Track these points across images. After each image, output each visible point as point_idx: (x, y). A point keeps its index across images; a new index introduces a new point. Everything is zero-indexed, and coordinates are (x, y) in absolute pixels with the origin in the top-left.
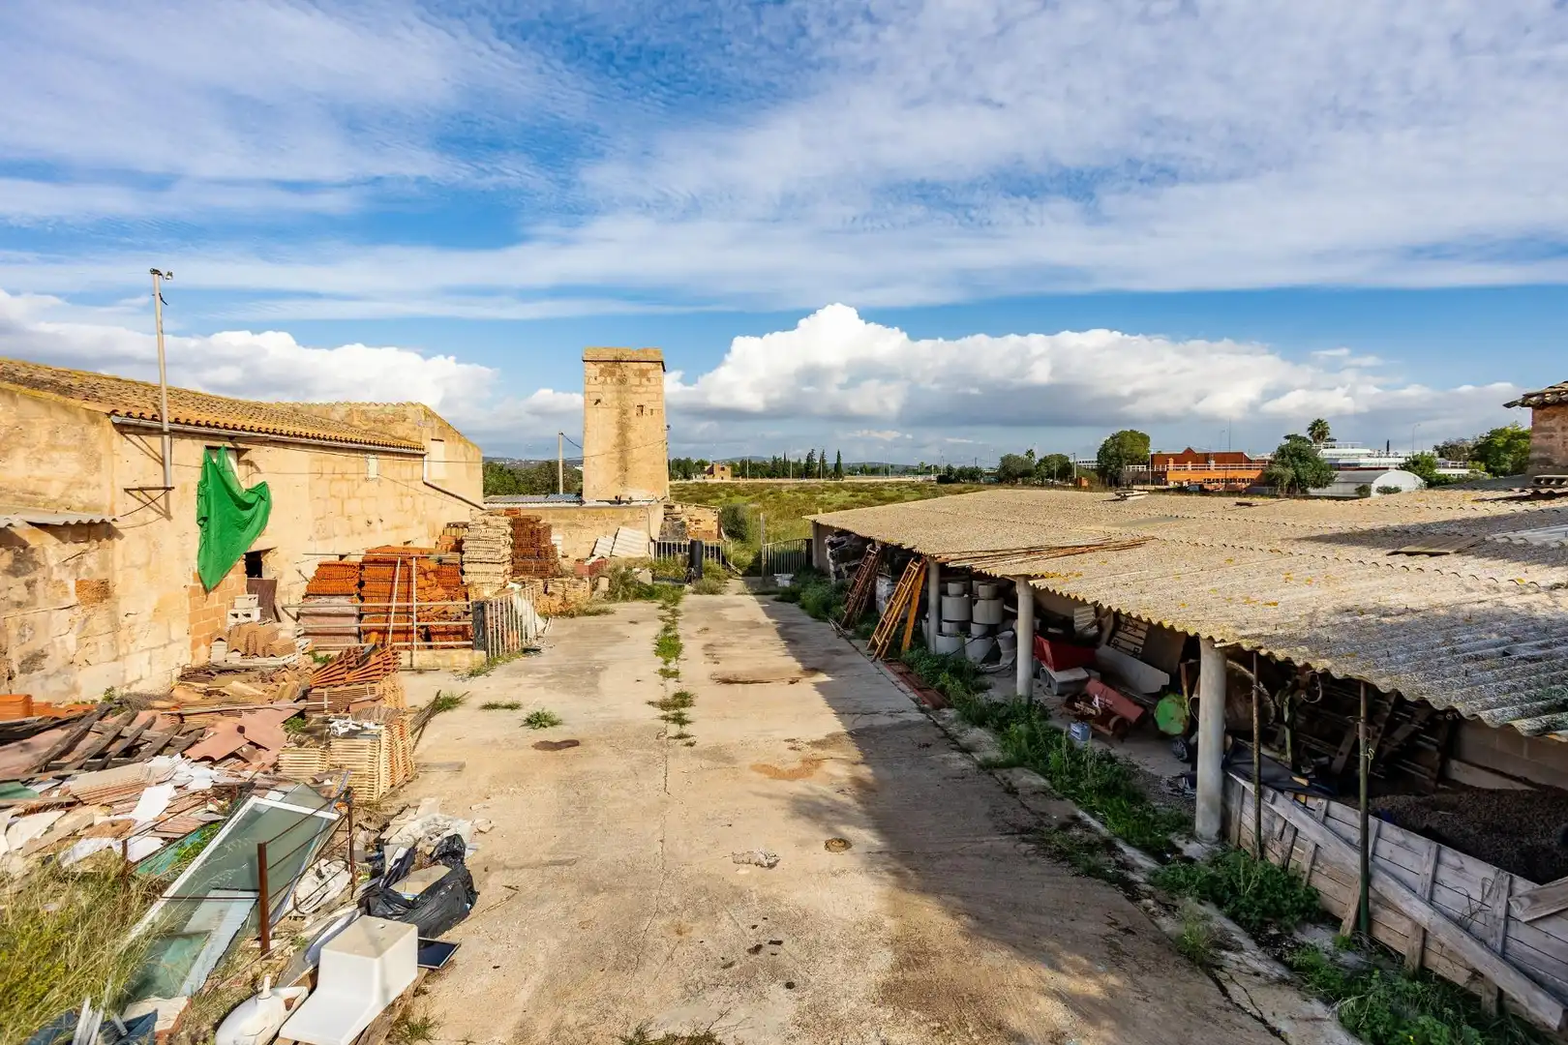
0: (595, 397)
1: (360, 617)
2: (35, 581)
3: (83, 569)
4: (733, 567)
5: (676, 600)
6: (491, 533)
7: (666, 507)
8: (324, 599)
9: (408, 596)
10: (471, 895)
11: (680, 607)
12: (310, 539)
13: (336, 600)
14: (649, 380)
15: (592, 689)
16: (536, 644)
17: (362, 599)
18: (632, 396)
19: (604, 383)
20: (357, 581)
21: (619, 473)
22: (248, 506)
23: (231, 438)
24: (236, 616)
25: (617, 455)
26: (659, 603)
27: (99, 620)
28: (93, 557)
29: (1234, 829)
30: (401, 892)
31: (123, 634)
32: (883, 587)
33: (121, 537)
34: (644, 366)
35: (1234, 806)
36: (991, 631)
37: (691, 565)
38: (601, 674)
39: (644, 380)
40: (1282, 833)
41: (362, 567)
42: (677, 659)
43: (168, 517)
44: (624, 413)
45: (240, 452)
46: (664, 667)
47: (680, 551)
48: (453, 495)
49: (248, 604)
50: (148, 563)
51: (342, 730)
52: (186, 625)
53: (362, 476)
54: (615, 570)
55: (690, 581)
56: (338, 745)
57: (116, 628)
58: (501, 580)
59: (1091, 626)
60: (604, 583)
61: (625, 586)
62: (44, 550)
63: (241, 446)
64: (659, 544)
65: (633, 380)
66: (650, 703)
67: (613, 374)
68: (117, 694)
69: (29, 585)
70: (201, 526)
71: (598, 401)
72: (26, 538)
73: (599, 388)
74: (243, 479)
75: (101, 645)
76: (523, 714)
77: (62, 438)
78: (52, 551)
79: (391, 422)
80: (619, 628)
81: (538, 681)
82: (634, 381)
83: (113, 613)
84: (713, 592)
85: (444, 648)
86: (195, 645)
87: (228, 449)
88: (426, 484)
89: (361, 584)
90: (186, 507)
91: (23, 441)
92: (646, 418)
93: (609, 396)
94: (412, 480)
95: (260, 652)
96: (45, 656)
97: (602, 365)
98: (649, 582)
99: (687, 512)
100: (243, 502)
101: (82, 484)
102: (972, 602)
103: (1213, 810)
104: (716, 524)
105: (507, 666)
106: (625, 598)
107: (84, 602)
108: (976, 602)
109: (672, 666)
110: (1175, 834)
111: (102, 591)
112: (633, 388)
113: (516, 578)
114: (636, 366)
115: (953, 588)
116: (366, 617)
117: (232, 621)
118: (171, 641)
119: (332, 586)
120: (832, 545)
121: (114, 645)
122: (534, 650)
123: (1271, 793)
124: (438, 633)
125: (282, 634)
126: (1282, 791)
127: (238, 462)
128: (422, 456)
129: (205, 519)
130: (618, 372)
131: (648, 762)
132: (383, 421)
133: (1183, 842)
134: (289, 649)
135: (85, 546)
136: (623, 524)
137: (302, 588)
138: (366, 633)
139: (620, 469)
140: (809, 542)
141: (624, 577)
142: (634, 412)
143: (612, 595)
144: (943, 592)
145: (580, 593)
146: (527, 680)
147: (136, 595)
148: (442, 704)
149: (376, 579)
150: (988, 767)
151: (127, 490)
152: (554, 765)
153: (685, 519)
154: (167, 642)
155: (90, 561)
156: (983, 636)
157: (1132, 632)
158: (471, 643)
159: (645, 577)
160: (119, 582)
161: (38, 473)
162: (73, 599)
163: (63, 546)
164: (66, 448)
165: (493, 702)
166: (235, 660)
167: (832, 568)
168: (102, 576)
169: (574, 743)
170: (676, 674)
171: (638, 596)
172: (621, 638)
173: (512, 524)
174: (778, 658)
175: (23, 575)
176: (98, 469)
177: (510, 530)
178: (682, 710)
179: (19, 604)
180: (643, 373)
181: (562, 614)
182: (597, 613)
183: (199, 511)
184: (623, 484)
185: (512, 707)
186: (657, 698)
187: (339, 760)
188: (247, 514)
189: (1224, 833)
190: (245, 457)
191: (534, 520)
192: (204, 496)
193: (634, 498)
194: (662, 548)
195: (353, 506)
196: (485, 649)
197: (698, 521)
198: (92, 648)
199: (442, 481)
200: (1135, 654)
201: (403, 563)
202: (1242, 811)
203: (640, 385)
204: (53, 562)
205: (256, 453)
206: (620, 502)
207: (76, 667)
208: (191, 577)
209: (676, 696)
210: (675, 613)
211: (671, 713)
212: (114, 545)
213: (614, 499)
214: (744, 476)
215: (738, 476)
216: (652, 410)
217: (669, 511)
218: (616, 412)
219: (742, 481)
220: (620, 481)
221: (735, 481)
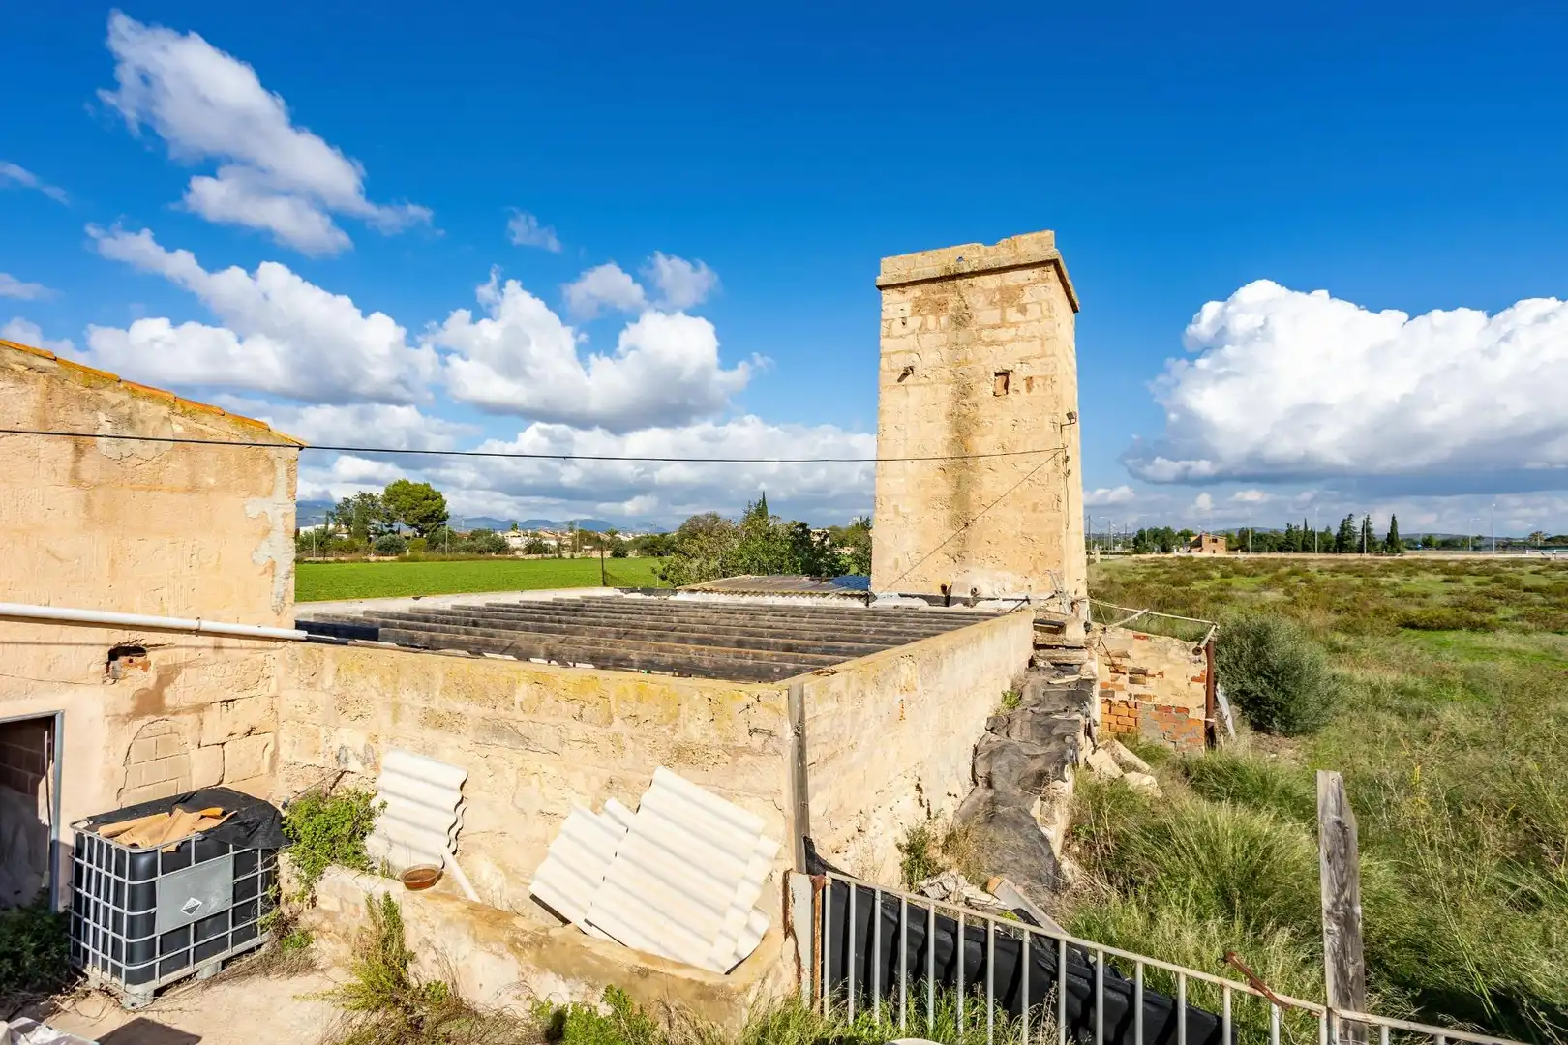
0: (901, 363)
7: (1040, 625)
14: (1023, 310)
18: (983, 351)
19: (923, 329)
21: (951, 532)
25: (945, 489)
34: (1012, 278)
39: (1013, 315)
44: (964, 391)
65: (986, 315)
67: (940, 306)
71: (907, 372)
73: (911, 342)
82: (991, 316)
92: (1017, 399)
93: (932, 358)
97: (916, 292)
104: (1200, 681)
112: (990, 336)
114: (991, 282)
130: (953, 301)
139: (953, 521)
142: (988, 387)
153: (1094, 666)
180: (1009, 297)
184: (959, 558)
193: (985, 592)
197: (1138, 675)
203: (1004, 323)
206: (947, 601)
213: (938, 592)
214: (1245, 550)
215: (1235, 549)
216: (1029, 380)
217: (1044, 638)
218: (946, 392)
219: (1241, 556)
220: (953, 551)
221: (1232, 556)
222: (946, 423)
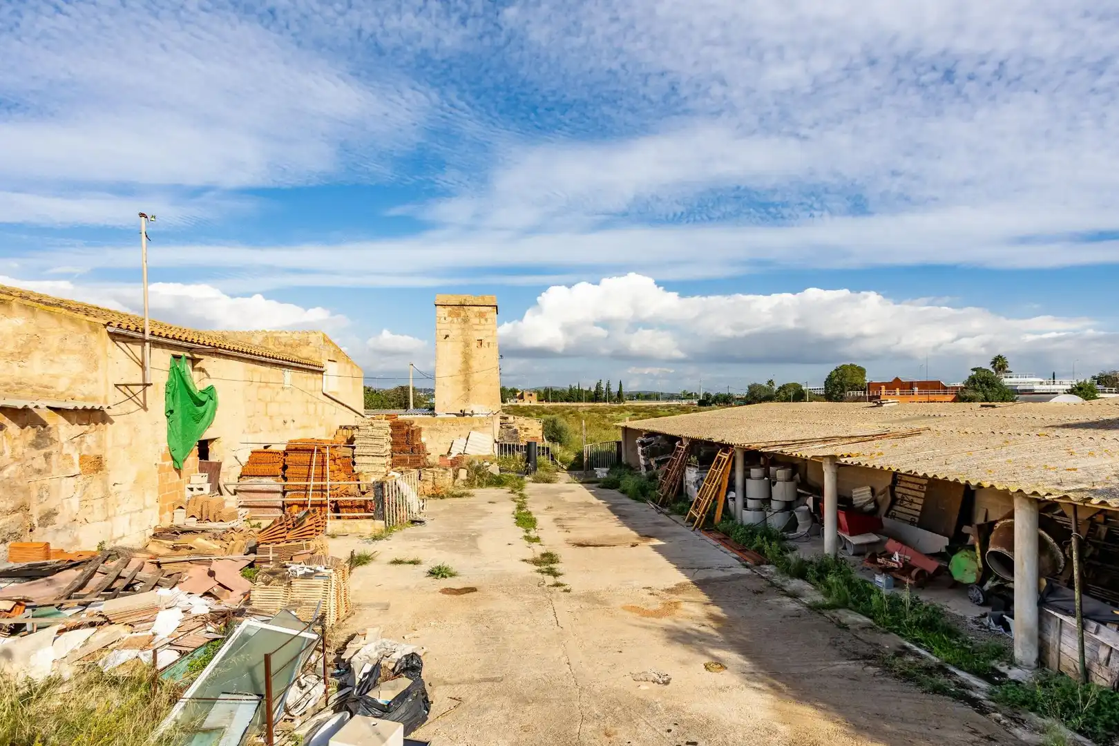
0: (444, 333)
1: (284, 493)
2: (50, 454)
3: (84, 446)
4: (560, 464)
5: (521, 487)
6: (376, 433)
7: (502, 418)
8: (256, 479)
9: (323, 478)
10: (427, 704)
11: (525, 492)
12: (244, 432)
13: (265, 480)
14: (486, 320)
15: (474, 550)
16: (420, 517)
17: (285, 479)
18: (474, 332)
19: (452, 322)
20: (282, 465)
21: (464, 392)
22: (202, 403)
23: (189, 349)
24: (192, 489)
25: (461, 378)
26: (508, 489)
27: (96, 488)
28: (93, 435)
29: (1053, 657)
30: (377, 698)
31: (111, 500)
32: (691, 475)
33: (112, 422)
34: (482, 309)
35: (1052, 637)
36: (788, 507)
37: (528, 461)
38: (478, 539)
39: (483, 321)
40: (1108, 659)
41: (285, 454)
42: (535, 529)
43: (145, 408)
44: (467, 345)
45: (194, 361)
46: (527, 535)
47: (518, 450)
48: (343, 405)
49: (200, 480)
50: (131, 444)
51: (300, 573)
52: (156, 495)
53: (281, 385)
54: (471, 463)
55: (527, 474)
56: (297, 584)
57: (106, 495)
58: (384, 470)
59: (869, 502)
60: (463, 474)
61: (479, 476)
62: (58, 429)
63: (197, 356)
64: (501, 445)
65: (474, 320)
66: (524, 560)
67: (458, 315)
68: (107, 547)
69: (47, 456)
70: (168, 417)
71: (447, 336)
72: (46, 419)
73: (448, 326)
74: (198, 383)
75: (95, 507)
76: (426, 567)
77: (69, 344)
78: (63, 429)
79: (299, 345)
80: (481, 507)
81: (429, 544)
82: (477, 321)
83: (105, 482)
84: (548, 481)
85: (349, 518)
86: (162, 511)
87: (188, 358)
88: (324, 394)
89: (285, 468)
90: (158, 401)
91: (40, 346)
92: (484, 349)
93: (455, 332)
94: (315, 391)
95: (211, 518)
96: (56, 514)
97: (449, 309)
98: (497, 473)
99: (517, 422)
100: (200, 400)
101: (84, 380)
102: (772, 483)
103: (1031, 640)
104: (541, 432)
105: (401, 533)
106: (480, 485)
107: (85, 472)
108: (774, 484)
109: (533, 534)
110: (996, 661)
111: (97, 464)
112: (475, 327)
113: (395, 469)
114: (476, 309)
115: (755, 472)
116: (288, 493)
117: (188, 494)
118: (145, 507)
119: (262, 468)
120: (642, 444)
121: (105, 507)
122: (420, 522)
123: (1094, 625)
124: (345, 507)
125: (227, 505)
126: (1105, 624)
127: (193, 369)
128: (322, 372)
129: (171, 412)
130: (463, 314)
131: (537, 604)
132: (291, 346)
133: (1006, 667)
134: (233, 516)
135: (86, 428)
136: (474, 429)
137: (238, 471)
138: (289, 506)
139: (464, 389)
140: (619, 443)
141: (478, 469)
142: (475, 344)
143: (470, 482)
144: (747, 476)
145: (446, 480)
146: (421, 543)
147: (122, 471)
148: (357, 561)
149: (297, 464)
150: (816, 608)
151: (116, 385)
152: (459, 605)
153: (516, 427)
154: (142, 508)
155: (89, 440)
156: (782, 511)
157: (908, 506)
158: (372, 514)
159: (495, 469)
160: (108, 456)
161: (51, 372)
162: (76, 470)
163: (71, 426)
164: (72, 352)
165: (399, 559)
166: (192, 524)
167: (643, 462)
168: (98, 452)
169: (473, 590)
170: (537, 539)
171: (489, 484)
172: (485, 514)
173: (392, 426)
174: (613, 527)
175: (43, 448)
176: (96, 368)
177: (390, 430)
178: (551, 565)
179: (39, 471)
180: (481, 315)
181: (433, 496)
182: (460, 496)
183: (167, 405)
184: (467, 400)
185: (415, 562)
186: (530, 556)
187: (297, 596)
188: (201, 409)
189: (1042, 661)
190: (198, 366)
191: (408, 423)
192: (171, 393)
193: (475, 412)
194: (504, 448)
195: (273, 408)
196: (384, 519)
197: (526, 429)
198: (89, 510)
199: (337, 393)
200: (912, 523)
201: (319, 450)
202: (1060, 642)
203: (480, 324)
204: (63, 439)
205: (208, 362)
206: (464, 415)
207: (77, 523)
208: (160, 457)
209: (543, 555)
210: (521, 495)
211: (544, 568)
212: (106, 429)
213: (459, 412)
214: (547, 401)
215: (542, 400)
216: (489, 343)
217: (504, 421)
218: (461, 345)
219: (546, 404)
220: (464, 398)
221: (540, 404)
222: (461, 355)
